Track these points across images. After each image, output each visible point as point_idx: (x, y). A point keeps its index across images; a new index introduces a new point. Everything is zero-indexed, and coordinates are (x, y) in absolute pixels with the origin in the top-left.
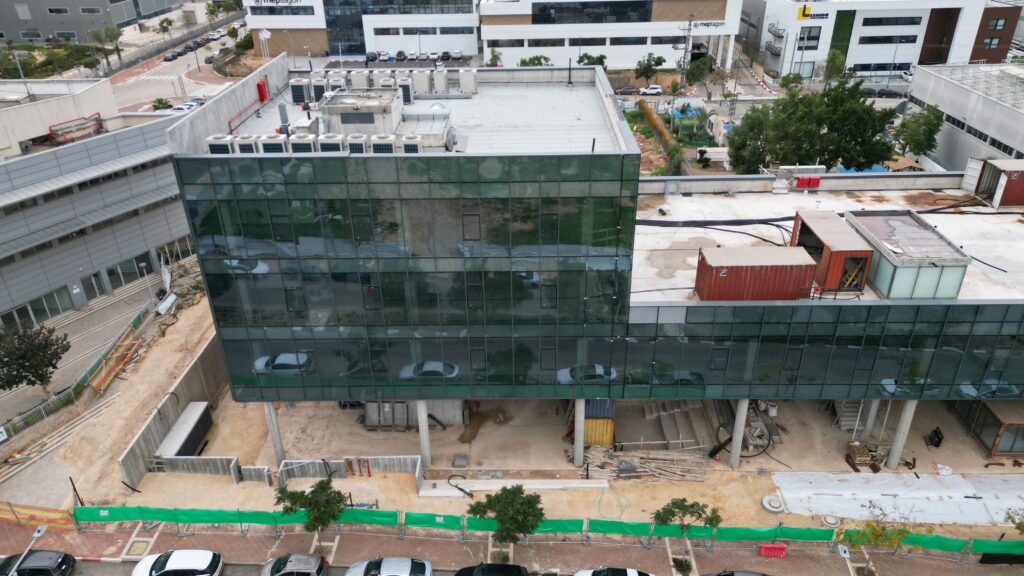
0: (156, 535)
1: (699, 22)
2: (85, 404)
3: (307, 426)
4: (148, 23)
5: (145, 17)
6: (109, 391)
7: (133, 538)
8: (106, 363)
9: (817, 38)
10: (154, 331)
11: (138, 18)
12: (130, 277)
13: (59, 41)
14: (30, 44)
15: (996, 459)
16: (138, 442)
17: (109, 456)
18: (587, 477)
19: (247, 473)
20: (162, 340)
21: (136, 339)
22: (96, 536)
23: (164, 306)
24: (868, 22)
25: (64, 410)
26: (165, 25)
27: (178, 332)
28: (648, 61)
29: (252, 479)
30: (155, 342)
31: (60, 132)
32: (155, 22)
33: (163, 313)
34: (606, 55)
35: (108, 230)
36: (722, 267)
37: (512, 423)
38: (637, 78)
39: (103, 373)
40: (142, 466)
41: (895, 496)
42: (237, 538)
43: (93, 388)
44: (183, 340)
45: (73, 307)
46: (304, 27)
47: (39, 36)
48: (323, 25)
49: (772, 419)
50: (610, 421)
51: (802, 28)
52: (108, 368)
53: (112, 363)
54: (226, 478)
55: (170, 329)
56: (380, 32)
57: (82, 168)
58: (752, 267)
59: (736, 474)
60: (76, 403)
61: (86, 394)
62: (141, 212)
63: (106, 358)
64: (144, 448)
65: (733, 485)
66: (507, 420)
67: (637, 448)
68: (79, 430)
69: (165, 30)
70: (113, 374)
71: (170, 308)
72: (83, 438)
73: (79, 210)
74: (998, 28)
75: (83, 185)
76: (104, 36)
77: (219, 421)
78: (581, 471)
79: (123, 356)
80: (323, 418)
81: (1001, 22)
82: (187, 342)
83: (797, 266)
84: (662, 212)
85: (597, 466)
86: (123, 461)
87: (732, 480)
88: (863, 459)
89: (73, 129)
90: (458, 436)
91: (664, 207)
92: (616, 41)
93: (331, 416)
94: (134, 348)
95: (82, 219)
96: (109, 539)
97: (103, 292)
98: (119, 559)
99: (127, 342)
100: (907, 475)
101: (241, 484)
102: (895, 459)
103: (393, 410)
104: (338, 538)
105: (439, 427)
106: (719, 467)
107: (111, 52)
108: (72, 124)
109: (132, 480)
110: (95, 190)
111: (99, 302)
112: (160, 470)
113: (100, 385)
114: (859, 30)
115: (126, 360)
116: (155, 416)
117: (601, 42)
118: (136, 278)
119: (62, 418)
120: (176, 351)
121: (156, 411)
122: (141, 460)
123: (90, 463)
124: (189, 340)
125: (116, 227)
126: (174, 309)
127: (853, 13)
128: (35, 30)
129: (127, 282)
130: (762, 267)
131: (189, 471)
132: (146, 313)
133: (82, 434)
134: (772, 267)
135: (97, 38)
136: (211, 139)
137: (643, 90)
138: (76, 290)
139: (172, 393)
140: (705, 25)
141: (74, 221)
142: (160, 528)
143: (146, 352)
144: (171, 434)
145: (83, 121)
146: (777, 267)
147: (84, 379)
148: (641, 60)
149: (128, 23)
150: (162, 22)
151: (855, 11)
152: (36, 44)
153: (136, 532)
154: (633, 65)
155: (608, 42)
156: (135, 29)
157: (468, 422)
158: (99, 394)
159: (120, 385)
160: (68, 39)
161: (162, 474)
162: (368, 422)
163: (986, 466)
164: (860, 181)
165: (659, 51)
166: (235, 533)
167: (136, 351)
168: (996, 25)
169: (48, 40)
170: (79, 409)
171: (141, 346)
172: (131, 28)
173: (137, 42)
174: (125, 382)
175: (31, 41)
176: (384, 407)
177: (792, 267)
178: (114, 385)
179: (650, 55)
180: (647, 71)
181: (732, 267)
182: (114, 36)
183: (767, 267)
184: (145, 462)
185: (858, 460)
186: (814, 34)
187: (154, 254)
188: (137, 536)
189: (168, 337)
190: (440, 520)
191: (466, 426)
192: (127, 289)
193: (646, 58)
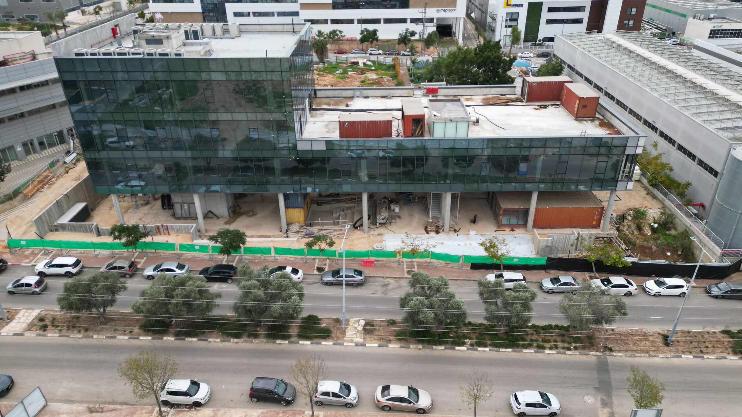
0: (51, 256)
1: (440, 9)
2: (19, 201)
3: (143, 217)
4: (86, 9)
5: (85, 6)
6: (34, 197)
7: (39, 256)
8: (32, 182)
9: (517, 20)
10: (62, 170)
11: (80, 6)
12: (52, 145)
13: (27, 20)
14: (8, 22)
15: (503, 229)
16: (44, 213)
17: (30, 224)
18: (287, 237)
19: (102, 231)
20: (66, 175)
21: (51, 173)
22: (19, 255)
23: (68, 159)
24: (551, 10)
25: (7, 203)
26: (97, 10)
27: (75, 172)
28: (406, 33)
29: (105, 235)
30: (62, 176)
31: (10, 60)
32: (91, 9)
33: (68, 162)
34: (377, 29)
35: (38, 116)
36: (345, 122)
37: (256, 216)
38: (399, 44)
39: (30, 187)
40: (46, 228)
41: (442, 243)
42: (92, 257)
43: (24, 194)
44: (77, 175)
45: (17, 159)
46: (187, 11)
47: (13, 17)
48: (200, 10)
49: (396, 213)
50: (302, 209)
51: (507, 13)
52: (33, 186)
53: (35, 183)
54: (92, 234)
55: (71, 170)
56: (236, 14)
57: (22, 79)
58: (360, 122)
59: (366, 235)
60: (14, 200)
61: (20, 197)
62: (57, 106)
63: (33, 180)
64: (47, 218)
65: (362, 240)
66: (254, 215)
67: (318, 224)
68: (16, 212)
69: (97, 13)
70: (36, 189)
71: (73, 160)
72: (17, 217)
73: (20, 103)
74: (632, 13)
75: (22, 88)
76: (54, 16)
77: (95, 215)
78: (285, 235)
79: (42, 181)
80: (153, 214)
81: (634, 10)
82: (79, 176)
83: (383, 121)
84: (347, 106)
85: (294, 232)
86: (35, 221)
87: (363, 238)
88: (432, 227)
89: (18, 58)
90: (224, 222)
91: (349, 103)
92: (388, 21)
93: (157, 213)
94: (49, 178)
95: (22, 108)
96: (27, 257)
97: (35, 152)
98: (30, 264)
99: (45, 174)
100: (453, 235)
101: (99, 237)
102: (447, 227)
103: (189, 208)
104: (145, 258)
105: (216, 218)
106: (359, 232)
107: (60, 28)
108: (17, 56)
109: (40, 233)
110: (29, 92)
111: (32, 157)
112: (57, 230)
113: (28, 193)
114: (545, 16)
115: (44, 183)
116: (54, 204)
117: (376, 21)
118: (56, 146)
119: (6, 207)
120: (73, 180)
121: (55, 201)
122: (46, 224)
123: (20, 226)
124: (81, 175)
125: (42, 114)
126: (75, 160)
127: (541, 4)
128: (10, 13)
129: (49, 148)
130: (365, 121)
131: (72, 231)
132: (58, 161)
133: (17, 215)
134: (370, 121)
135: (50, 17)
136: (76, 51)
137: (402, 52)
138: (19, 149)
139: (65, 195)
140: (444, 10)
141: (18, 109)
142: (53, 253)
143: (56, 180)
144: (64, 215)
145: (24, 54)
146: (372, 121)
147: (19, 188)
148: (401, 33)
149: (73, 10)
150: (95, 9)
151: (542, 3)
152: (11, 23)
153: (41, 254)
154: (396, 37)
155: (382, 21)
156: (78, 13)
157: (232, 216)
158: (27, 198)
159: (39, 194)
160: (33, 19)
161: (57, 233)
162: (176, 216)
163: (496, 231)
164: (460, 90)
165: (412, 27)
166: (91, 256)
167: (51, 179)
168: (631, 12)
169: (19, 20)
170: (16, 203)
171: (54, 177)
172: (75, 12)
173: (79, 22)
174: (42, 193)
175: (8, 20)
176: (184, 206)
177: (380, 121)
178: (36, 195)
179: (407, 30)
180: (404, 40)
181: (350, 122)
182: (62, 16)
183: (368, 121)
184: (48, 226)
185: (429, 228)
186: (514, 17)
187: (65, 132)
188: (41, 256)
189: (69, 174)
190: (197, 248)
191: (230, 218)
192: (49, 151)
193: (404, 31)
